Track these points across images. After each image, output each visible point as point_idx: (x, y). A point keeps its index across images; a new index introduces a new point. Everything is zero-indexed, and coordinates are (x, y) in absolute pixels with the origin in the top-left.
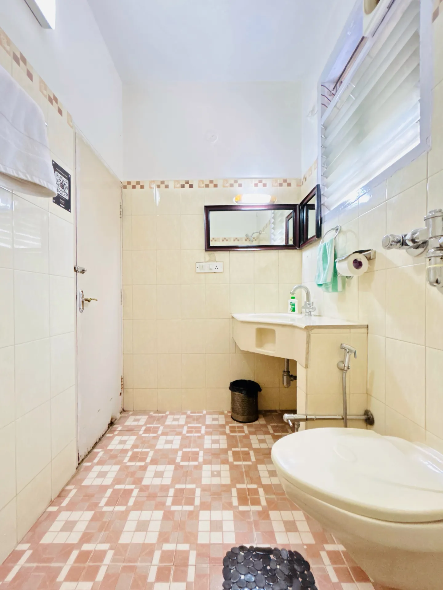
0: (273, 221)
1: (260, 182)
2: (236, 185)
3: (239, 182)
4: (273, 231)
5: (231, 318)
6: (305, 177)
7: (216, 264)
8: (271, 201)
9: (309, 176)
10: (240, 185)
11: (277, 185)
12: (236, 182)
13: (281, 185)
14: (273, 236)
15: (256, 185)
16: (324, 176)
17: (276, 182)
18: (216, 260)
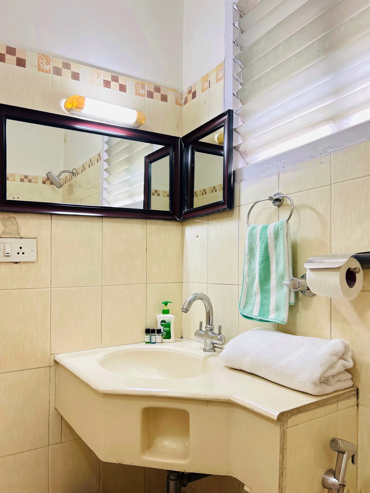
0: (105, 156)
1: (115, 79)
2: (66, 73)
3: (75, 68)
4: (106, 175)
5: (52, 364)
6: (193, 91)
7: (20, 242)
8: (136, 122)
9: (203, 91)
10: (76, 76)
11: (145, 94)
12: (67, 66)
13: (150, 95)
14: (106, 185)
15: (107, 84)
16: (238, 97)
17: (143, 88)
18: (19, 234)
